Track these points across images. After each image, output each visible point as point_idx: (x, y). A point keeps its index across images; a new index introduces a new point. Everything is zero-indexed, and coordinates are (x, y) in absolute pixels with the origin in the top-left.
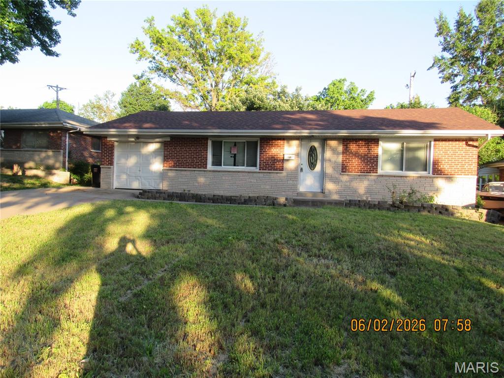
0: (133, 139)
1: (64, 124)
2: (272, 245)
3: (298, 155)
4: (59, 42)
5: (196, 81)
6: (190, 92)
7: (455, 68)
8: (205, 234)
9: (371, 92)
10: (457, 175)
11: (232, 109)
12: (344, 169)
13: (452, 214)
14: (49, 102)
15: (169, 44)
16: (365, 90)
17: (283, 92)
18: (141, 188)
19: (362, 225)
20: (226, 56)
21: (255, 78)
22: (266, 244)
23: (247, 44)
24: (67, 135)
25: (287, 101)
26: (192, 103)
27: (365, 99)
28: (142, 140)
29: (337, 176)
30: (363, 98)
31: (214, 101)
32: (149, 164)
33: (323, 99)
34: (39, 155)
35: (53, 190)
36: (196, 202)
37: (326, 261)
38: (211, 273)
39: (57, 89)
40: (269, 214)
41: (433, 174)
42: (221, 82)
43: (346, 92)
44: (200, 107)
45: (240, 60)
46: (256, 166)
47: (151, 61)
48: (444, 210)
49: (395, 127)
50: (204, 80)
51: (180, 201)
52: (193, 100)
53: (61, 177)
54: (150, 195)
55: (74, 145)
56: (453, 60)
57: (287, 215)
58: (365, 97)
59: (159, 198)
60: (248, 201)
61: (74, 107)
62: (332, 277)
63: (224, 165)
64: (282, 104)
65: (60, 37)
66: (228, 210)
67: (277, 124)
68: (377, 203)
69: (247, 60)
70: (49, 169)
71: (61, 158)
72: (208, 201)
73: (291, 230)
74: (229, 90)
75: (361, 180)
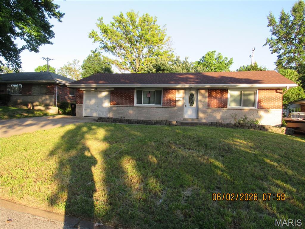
0: (94, 90)
1: (56, 81)
2: (167, 143)
3: (183, 98)
4: (54, 37)
5: (127, 54)
6: (123, 60)
7: (279, 45)
8: (134, 139)
9: (231, 59)
10: (271, 108)
11: (148, 70)
12: (209, 105)
13: (267, 130)
14: (41, 66)
15: (111, 33)
16: (227, 57)
17: (178, 60)
18: (98, 116)
19: (215, 135)
20: (144, 39)
21: (161, 51)
22: (164, 143)
23: (156, 32)
24: (57, 87)
25: (180, 65)
26: (125, 67)
27: (227, 63)
28: (99, 90)
29: (205, 109)
30: (226, 62)
31: (138, 66)
32: (102, 103)
33: (202, 63)
34: (41, 98)
35: (51, 118)
36: (128, 123)
37: (193, 151)
38: (138, 155)
39: (48, 60)
40: (166, 129)
41: (258, 108)
42: (142, 54)
43: (216, 59)
44: (129, 69)
45: (153, 42)
46: (161, 104)
47: (101, 43)
48: (262, 128)
49: (236, 83)
50: (132, 53)
51: (120, 123)
52: (125, 65)
53: (53, 110)
54: (104, 120)
55: (60, 93)
56: (278, 40)
57: (176, 130)
58: (227, 62)
59: (109, 121)
60: (156, 123)
61: (55, 69)
62: (193, 157)
63: (143, 104)
64: (177, 67)
65: (54, 34)
66: (146, 127)
67: (172, 81)
68: (226, 124)
69: (156, 42)
70: (47, 106)
71: (53, 100)
72: (135, 123)
73: (177, 137)
74: (146, 59)
75: (218, 112)
